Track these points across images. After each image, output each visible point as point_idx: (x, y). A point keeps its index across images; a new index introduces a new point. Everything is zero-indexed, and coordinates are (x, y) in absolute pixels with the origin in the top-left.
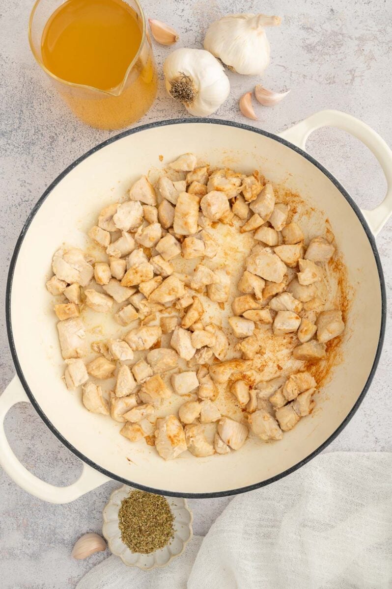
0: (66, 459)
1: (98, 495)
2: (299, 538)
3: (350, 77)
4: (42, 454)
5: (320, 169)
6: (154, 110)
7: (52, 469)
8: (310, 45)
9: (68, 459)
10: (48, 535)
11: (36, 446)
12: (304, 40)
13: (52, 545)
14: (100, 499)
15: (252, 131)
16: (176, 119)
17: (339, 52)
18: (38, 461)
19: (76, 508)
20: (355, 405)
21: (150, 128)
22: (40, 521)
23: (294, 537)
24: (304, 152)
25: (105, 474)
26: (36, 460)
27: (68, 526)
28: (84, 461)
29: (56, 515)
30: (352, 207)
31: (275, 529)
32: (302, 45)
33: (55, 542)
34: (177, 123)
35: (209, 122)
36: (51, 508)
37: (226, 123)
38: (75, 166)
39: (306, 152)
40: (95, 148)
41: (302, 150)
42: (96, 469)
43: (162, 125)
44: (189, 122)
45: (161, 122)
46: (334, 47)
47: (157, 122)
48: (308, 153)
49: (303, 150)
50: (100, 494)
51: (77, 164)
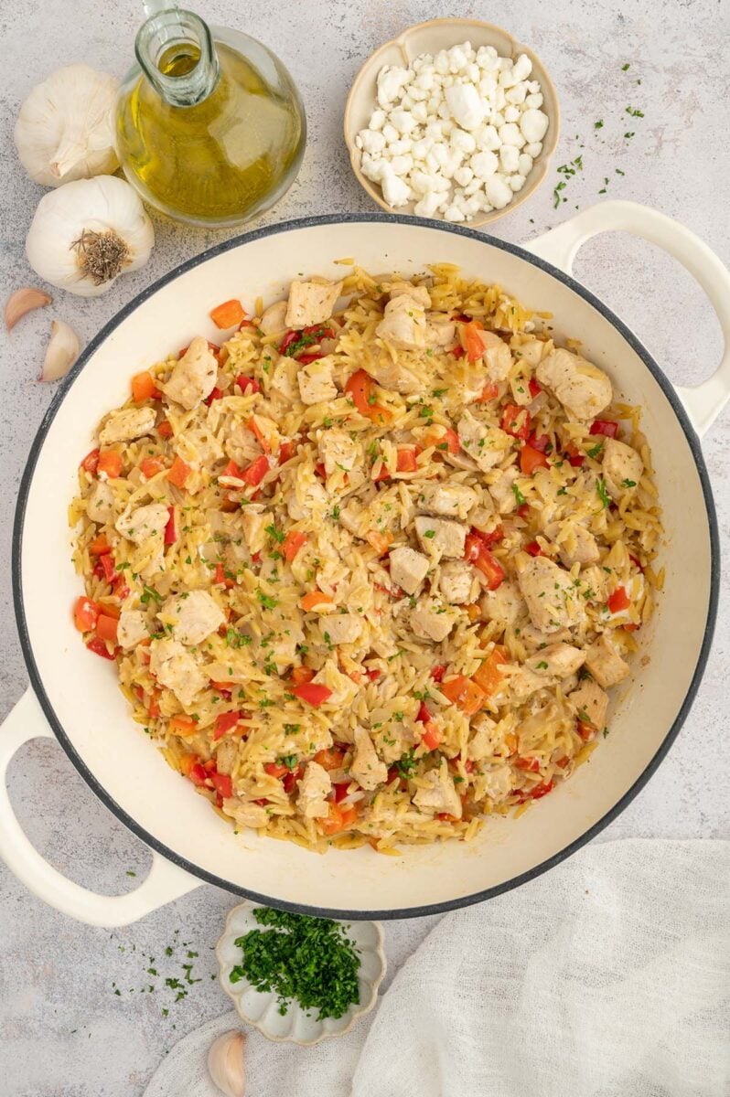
0: (126, 853)
1: (184, 918)
2: (558, 998)
3: (655, 142)
4: (81, 843)
5: (600, 311)
6: (290, 203)
7: (99, 871)
8: (580, 82)
9: (129, 852)
10: (92, 994)
11: (69, 828)
12: (569, 73)
13: (98, 1012)
14: (188, 926)
15: (474, 238)
16: (333, 215)
17: (634, 95)
18: (74, 856)
19: (144, 943)
20: (660, 750)
21: (284, 230)
22: (77, 968)
23: (549, 995)
24: (571, 279)
25: (193, 873)
26: (69, 854)
27: (129, 977)
28: (155, 848)
29: (107, 956)
30: (657, 380)
31: (514, 982)
32: (565, 81)
33: (104, 1006)
34: (335, 222)
35: (393, 221)
36: (98, 944)
37: (426, 223)
38: (144, 300)
39: (574, 278)
40: (181, 267)
41: (566, 276)
42: (176, 863)
43: (306, 226)
44: (357, 221)
45: (306, 219)
46: (625, 84)
47: (298, 220)
48: (578, 281)
49: (567, 273)
50: (188, 917)
51: (149, 296)
